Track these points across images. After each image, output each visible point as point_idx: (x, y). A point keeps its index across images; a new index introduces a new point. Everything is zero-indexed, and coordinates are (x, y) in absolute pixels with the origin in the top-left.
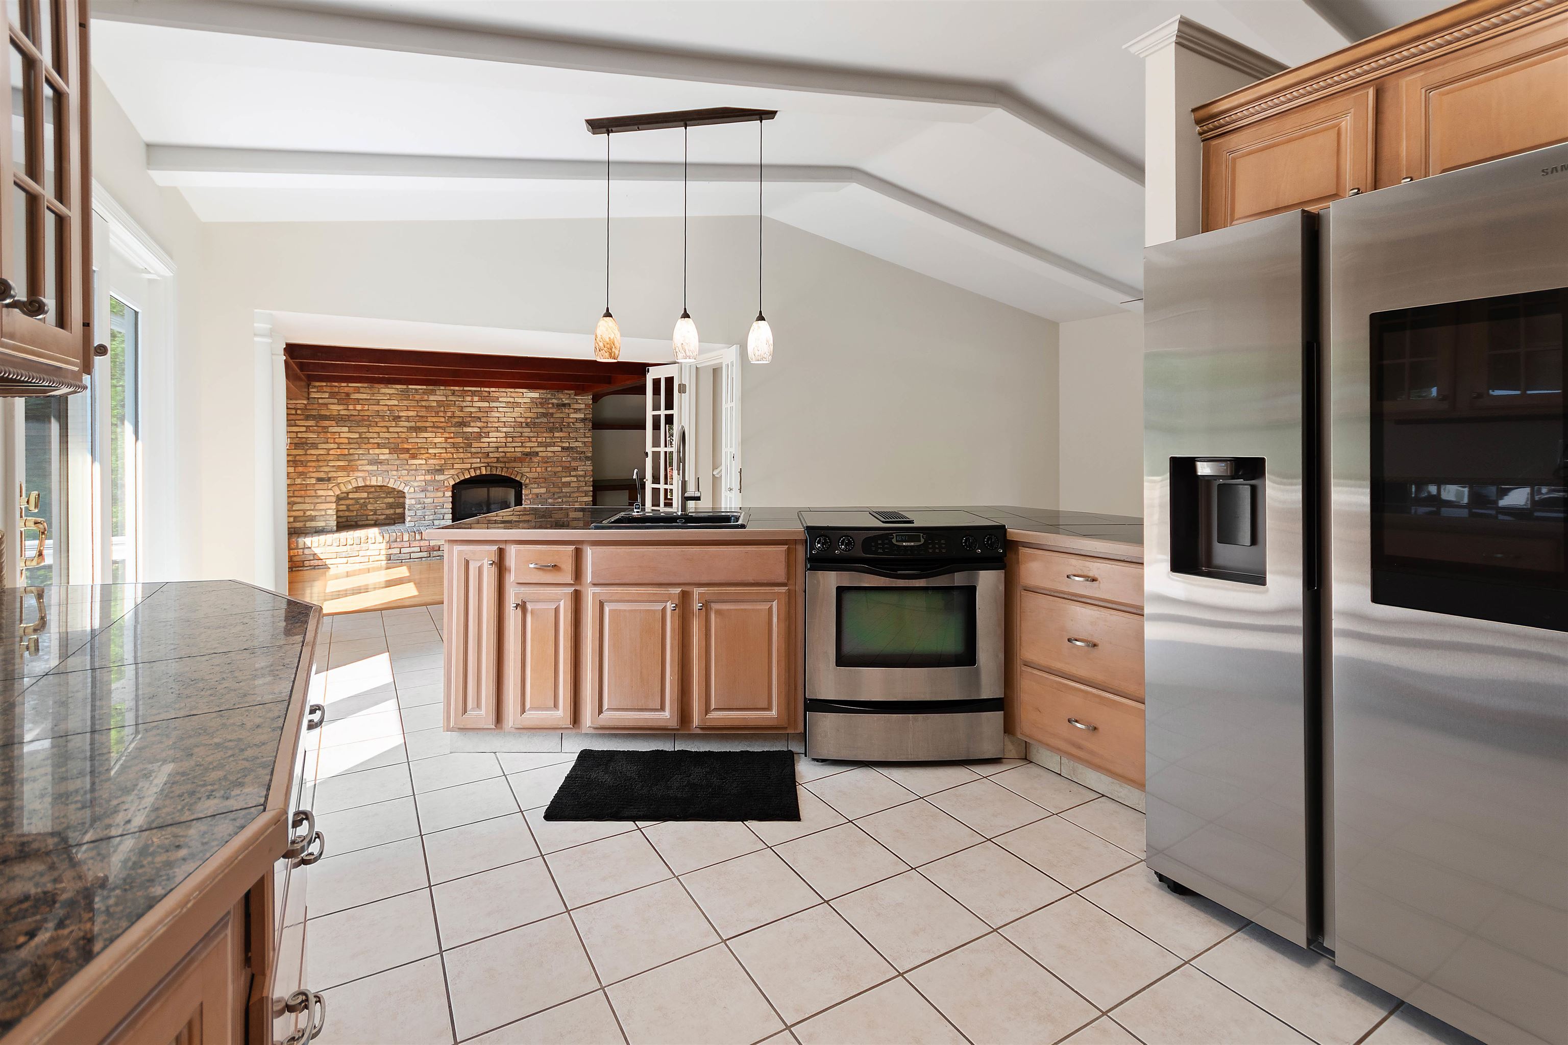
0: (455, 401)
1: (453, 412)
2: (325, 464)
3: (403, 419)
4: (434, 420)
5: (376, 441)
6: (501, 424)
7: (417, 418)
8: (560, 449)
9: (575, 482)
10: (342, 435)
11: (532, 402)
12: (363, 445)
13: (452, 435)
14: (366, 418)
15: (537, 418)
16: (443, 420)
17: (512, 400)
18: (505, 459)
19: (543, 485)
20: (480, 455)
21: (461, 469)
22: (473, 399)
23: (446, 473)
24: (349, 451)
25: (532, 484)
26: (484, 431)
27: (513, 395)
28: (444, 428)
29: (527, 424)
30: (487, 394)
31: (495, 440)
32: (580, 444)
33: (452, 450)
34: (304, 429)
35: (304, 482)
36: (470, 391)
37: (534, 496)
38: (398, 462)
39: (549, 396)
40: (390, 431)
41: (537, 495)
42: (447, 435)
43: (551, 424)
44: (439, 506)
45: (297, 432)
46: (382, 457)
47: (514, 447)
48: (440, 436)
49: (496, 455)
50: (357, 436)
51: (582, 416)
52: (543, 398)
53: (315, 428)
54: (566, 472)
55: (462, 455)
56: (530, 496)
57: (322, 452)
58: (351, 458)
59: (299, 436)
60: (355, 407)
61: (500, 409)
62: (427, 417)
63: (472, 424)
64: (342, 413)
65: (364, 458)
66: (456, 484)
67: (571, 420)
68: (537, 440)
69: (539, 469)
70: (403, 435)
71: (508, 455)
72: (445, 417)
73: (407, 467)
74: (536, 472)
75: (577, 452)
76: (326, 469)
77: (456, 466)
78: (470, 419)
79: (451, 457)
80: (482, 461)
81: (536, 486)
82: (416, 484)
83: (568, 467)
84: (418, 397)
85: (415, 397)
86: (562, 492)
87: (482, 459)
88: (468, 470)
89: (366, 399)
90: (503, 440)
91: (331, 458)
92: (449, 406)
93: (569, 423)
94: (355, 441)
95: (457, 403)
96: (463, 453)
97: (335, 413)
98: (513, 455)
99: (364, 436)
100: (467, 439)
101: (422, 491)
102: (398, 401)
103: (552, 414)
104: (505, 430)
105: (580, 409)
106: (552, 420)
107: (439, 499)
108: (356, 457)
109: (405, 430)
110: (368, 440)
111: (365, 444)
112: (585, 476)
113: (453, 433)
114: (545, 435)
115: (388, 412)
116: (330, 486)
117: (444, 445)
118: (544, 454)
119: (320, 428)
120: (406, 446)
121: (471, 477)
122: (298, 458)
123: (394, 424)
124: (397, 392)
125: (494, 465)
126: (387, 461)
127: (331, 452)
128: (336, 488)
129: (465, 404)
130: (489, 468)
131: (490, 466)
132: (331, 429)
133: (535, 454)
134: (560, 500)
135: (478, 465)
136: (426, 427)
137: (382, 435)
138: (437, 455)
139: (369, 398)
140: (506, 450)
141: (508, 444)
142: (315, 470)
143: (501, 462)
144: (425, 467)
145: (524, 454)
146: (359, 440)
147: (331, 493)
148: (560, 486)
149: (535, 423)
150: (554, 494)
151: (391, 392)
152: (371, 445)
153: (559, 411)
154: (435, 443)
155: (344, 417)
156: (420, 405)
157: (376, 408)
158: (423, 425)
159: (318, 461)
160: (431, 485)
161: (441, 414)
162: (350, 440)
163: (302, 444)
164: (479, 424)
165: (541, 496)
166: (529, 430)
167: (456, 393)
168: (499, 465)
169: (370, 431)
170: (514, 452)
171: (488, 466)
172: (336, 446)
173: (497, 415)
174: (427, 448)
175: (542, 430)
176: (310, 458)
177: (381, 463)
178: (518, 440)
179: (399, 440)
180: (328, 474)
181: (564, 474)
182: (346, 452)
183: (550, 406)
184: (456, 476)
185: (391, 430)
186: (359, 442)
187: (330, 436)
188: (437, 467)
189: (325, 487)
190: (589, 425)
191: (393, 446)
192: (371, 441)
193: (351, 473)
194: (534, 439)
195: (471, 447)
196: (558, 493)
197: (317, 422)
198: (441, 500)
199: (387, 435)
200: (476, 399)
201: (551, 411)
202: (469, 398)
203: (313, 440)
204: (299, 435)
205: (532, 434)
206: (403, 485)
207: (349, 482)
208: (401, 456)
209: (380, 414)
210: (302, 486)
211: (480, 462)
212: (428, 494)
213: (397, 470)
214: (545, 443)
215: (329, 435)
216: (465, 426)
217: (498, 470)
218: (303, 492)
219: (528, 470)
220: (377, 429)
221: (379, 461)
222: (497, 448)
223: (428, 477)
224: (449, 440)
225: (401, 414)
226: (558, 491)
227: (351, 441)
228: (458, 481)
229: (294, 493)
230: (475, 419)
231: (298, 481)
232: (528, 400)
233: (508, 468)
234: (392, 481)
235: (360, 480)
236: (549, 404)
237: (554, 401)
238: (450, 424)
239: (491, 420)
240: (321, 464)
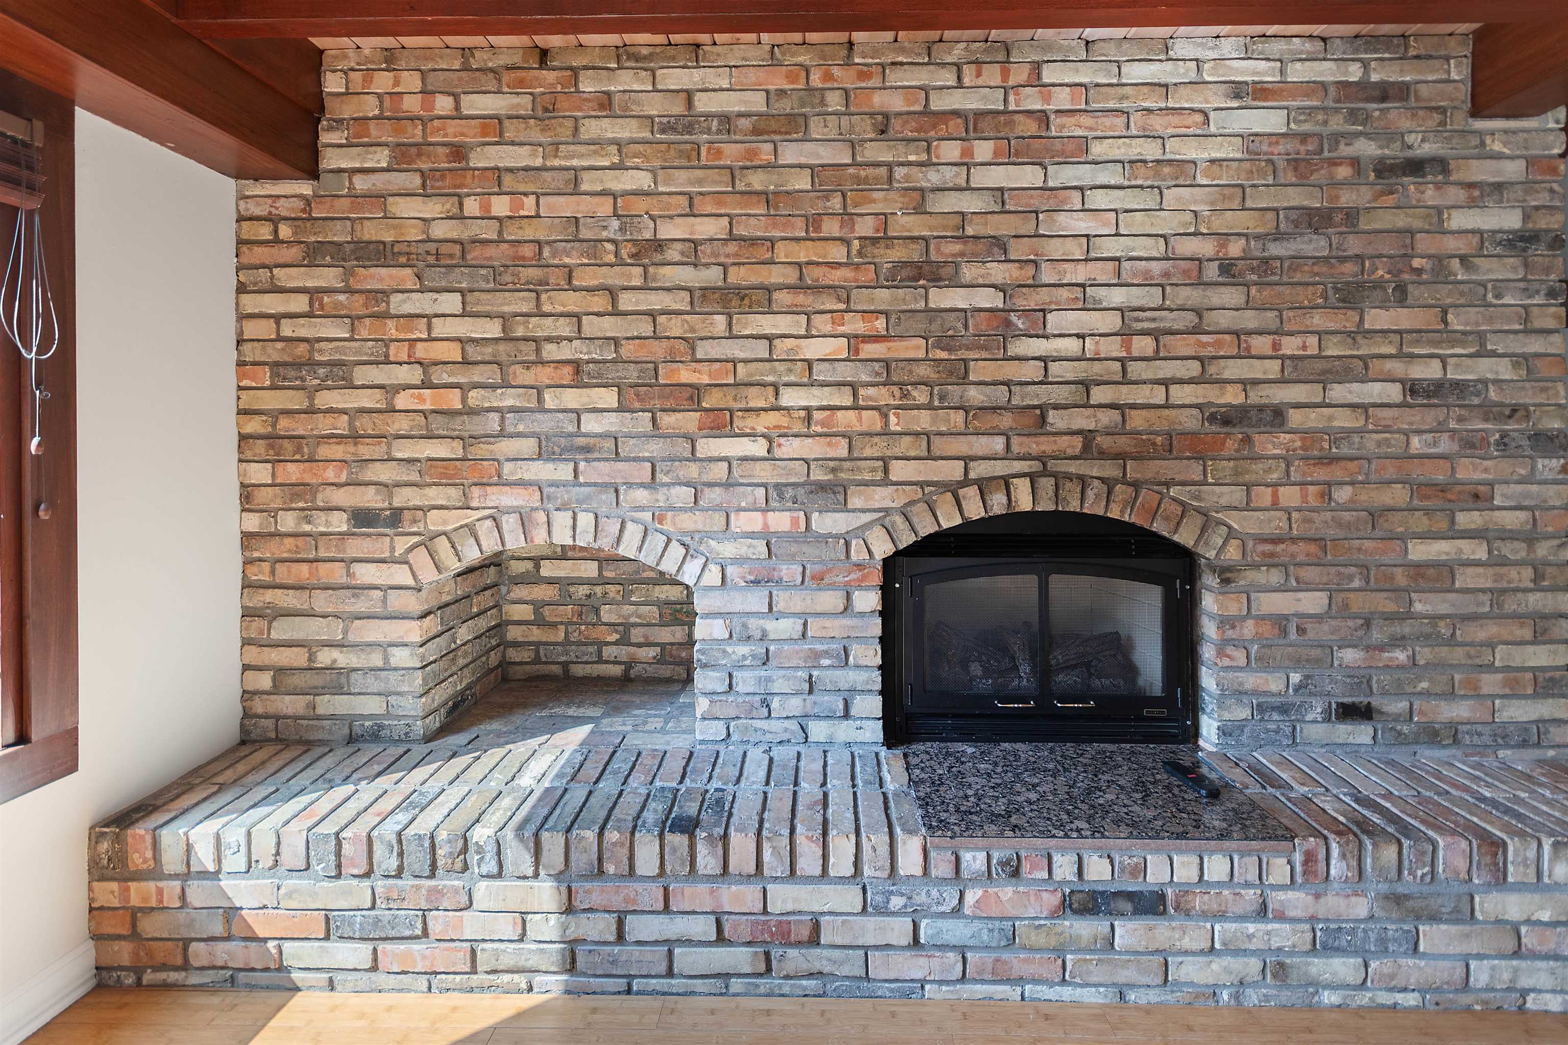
0: (890, 166)
1: (885, 218)
2: (379, 450)
3: (673, 254)
4: (803, 253)
5: (566, 352)
6: (1102, 272)
7: (732, 248)
8: (1394, 392)
9: (1477, 563)
10: (441, 328)
11: (1252, 155)
12: (518, 369)
13: (880, 324)
14: (528, 251)
15: (1278, 236)
16: (838, 253)
17: (1151, 150)
18: (1123, 443)
19: (1310, 574)
20: (1006, 421)
21: (922, 484)
22: (968, 152)
23: (855, 502)
24: (464, 400)
25: (1256, 566)
26: (1020, 303)
27: (1158, 124)
28: (843, 293)
29: (1227, 268)
30: (1030, 127)
31: (1071, 346)
32: (1504, 370)
33: (883, 396)
34: (300, 303)
35: (307, 528)
36: (956, 113)
37: (1267, 629)
38: (654, 448)
39: (1337, 124)
40: (622, 307)
41: (1280, 622)
42: (855, 325)
43: (1349, 268)
44: (826, 654)
45: (278, 318)
46: (591, 424)
47: (1166, 383)
48: (828, 328)
49: (1081, 420)
50: (493, 330)
51: (1511, 220)
52: (1304, 137)
53: (342, 297)
54: (1427, 512)
55: (924, 420)
56: (1248, 629)
57: (368, 399)
58: (474, 426)
59: (287, 332)
60: (486, 207)
61: (1099, 199)
62: (772, 242)
63: (969, 273)
64: (440, 230)
65: (521, 428)
66: (897, 553)
67: (1452, 244)
68: (1276, 346)
69: (1290, 496)
70: (674, 327)
71: (1137, 420)
72: (847, 242)
73: (692, 471)
74: (1275, 505)
75: (1489, 411)
76: (385, 473)
77: (900, 471)
78: (957, 247)
79: (878, 426)
80: (1015, 448)
81: (1275, 577)
82: (728, 549)
83: (1443, 489)
84: (731, 152)
85: (719, 152)
86: (1409, 615)
87: (1015, 440)
88: (954, 489)
89: (526, 169)
90: (1113, 347)
91: (401, 424)
92: (864, 186)
93: (1440, 260)
94: (487, 351)
95: (899, 172)
96: (929, 407)
97: (414, 234)
98: (1161, 421)
99: (520, 332)
100: (946, 342)
101: (756, 582)
102: (653, 172)
103: (1351, 216)
104: (1118, 297)
105: (1499, 187)
106: (1354, 245)
107: (828, 623)
108: (493, 422)
109: (680, 301)
110: (538, 351)
111: (528, 365)
112: (1530, 539)
113: (886, 314)
114: (1318, 320)
115: (615, 224)
116: (402, 544)
117: (845, 372)
118: (1313, 419)
119: (360, 299)
120: (686, 375)
121: (968, 524)
122: (284, 424)
123: (635, 276)
124: (647, 135)
125: (1073, 468)
126: (610, 444)
127: (403, 401)
128: (420, 558)
129: (933, 177)
130: (1046, 484)
131: (1054, 475)
132: (400, 304)
133: (1268, 416)
134: (1401, 656)
135: (1000, 468)
136: (769, 290)
137: (591, 326)
138: (817, 415)
139: (538, 162)
140: (1126, 394)
141: (1136, 370)
142: (343, 478)
143: (1103, 455)
144: (765, 473)
145: (1212, 418)
146: (502, 347)
147: (401, 575)
148: (1401, 578)
149: (1265, 261)
150: (1368, 624)
151: (625, 135)
152: (549, 370)
153: (1390, 200)
154: (809, 363)
155: (445, 249)
156: (740, 186)
157: (566, 206)
158: (754, 280)
159: (355, 437)
160: (791, 559)
161: (831, 227)
162: (470, 349)
163: (297, 365)
164: (999, 272)
165: (1301, 630)
166: (1232, 296)
167: (896, 124)
168: (1094, 469)
169: (547, 308)
170: (1167, 406)
171: (1045, 473)
172: (414, 375)
173: (1082, 224)
174: (776, 387)
175: (1303, 296)
176: (325, 425)
177: (587, 449)
178: (1183, 345)
179: (659, 350)
180: (391, 496)
181: (1420, 522)
182: (453, 399)
183: (1343, 172)
184: (899, 520)
185: (627, 301)
186: (503, 358)
187: (394, 333)
188: (818, 475)
189: (381, 548)
190: (1547, 270)
191: (632, 374)
192: (550, 351)
193: (476, 491)
194: (1262, 344)
195: (963, 379)
196: (1390, 618)
197: (349, 273)
198: (837, 627)
199: (609, 326)
200: (983, 150)
201: (1347, 198)
202: (950, 151)
203: (337, 350)
204: (287, 330)
205: (1250, 319)
206: (677, 551)
207: (471, 529)
208: (668, 420)
209: (585, 234)
210: (300, 541)
211: (1008, 455)
212: (782, 600)
213: (652, 484)
214: (1319, 365)
215: (391, 329)
216: (936, 280)
217: (1090, 494)
218: (305, 567)
219: (1234, 495)
220: (571, 301)
221: (581, 441)
222: (1086, 385)
223: (780, 521)
224: (870, 350)
225: (668, 231)
226: (1391, 607)
227: (473, 353)
228: (907, 539)
229: (273, 572)
230: (981, 247)
231: (288, 522)
232: (1229, 150)
233: (1136, 485)
234: (633, 532)
235: (510, 523)
236: (1334, 163)
237: (1367, 149)
238: (868, 275)
239: (1055, 249)
240: (365, 451)
